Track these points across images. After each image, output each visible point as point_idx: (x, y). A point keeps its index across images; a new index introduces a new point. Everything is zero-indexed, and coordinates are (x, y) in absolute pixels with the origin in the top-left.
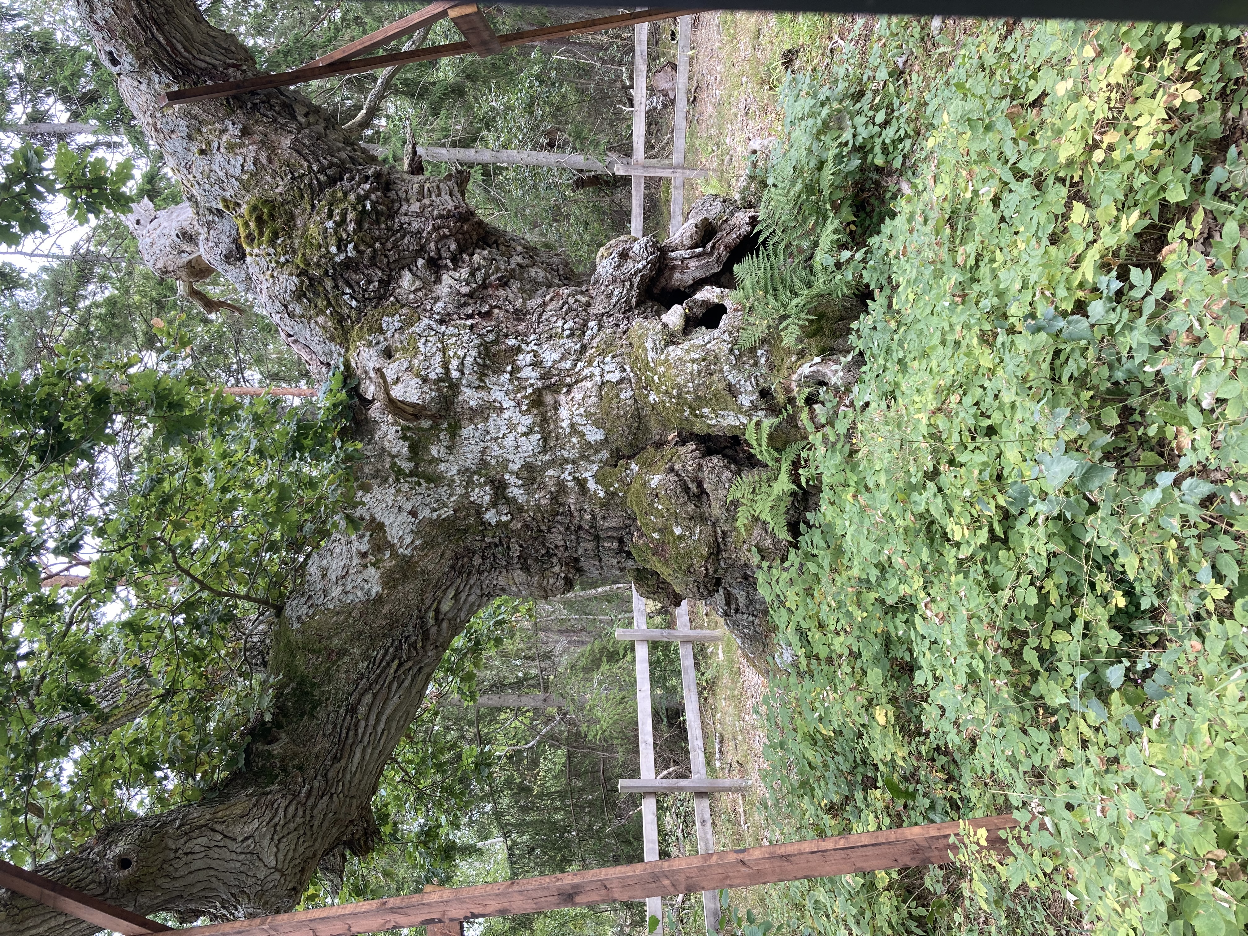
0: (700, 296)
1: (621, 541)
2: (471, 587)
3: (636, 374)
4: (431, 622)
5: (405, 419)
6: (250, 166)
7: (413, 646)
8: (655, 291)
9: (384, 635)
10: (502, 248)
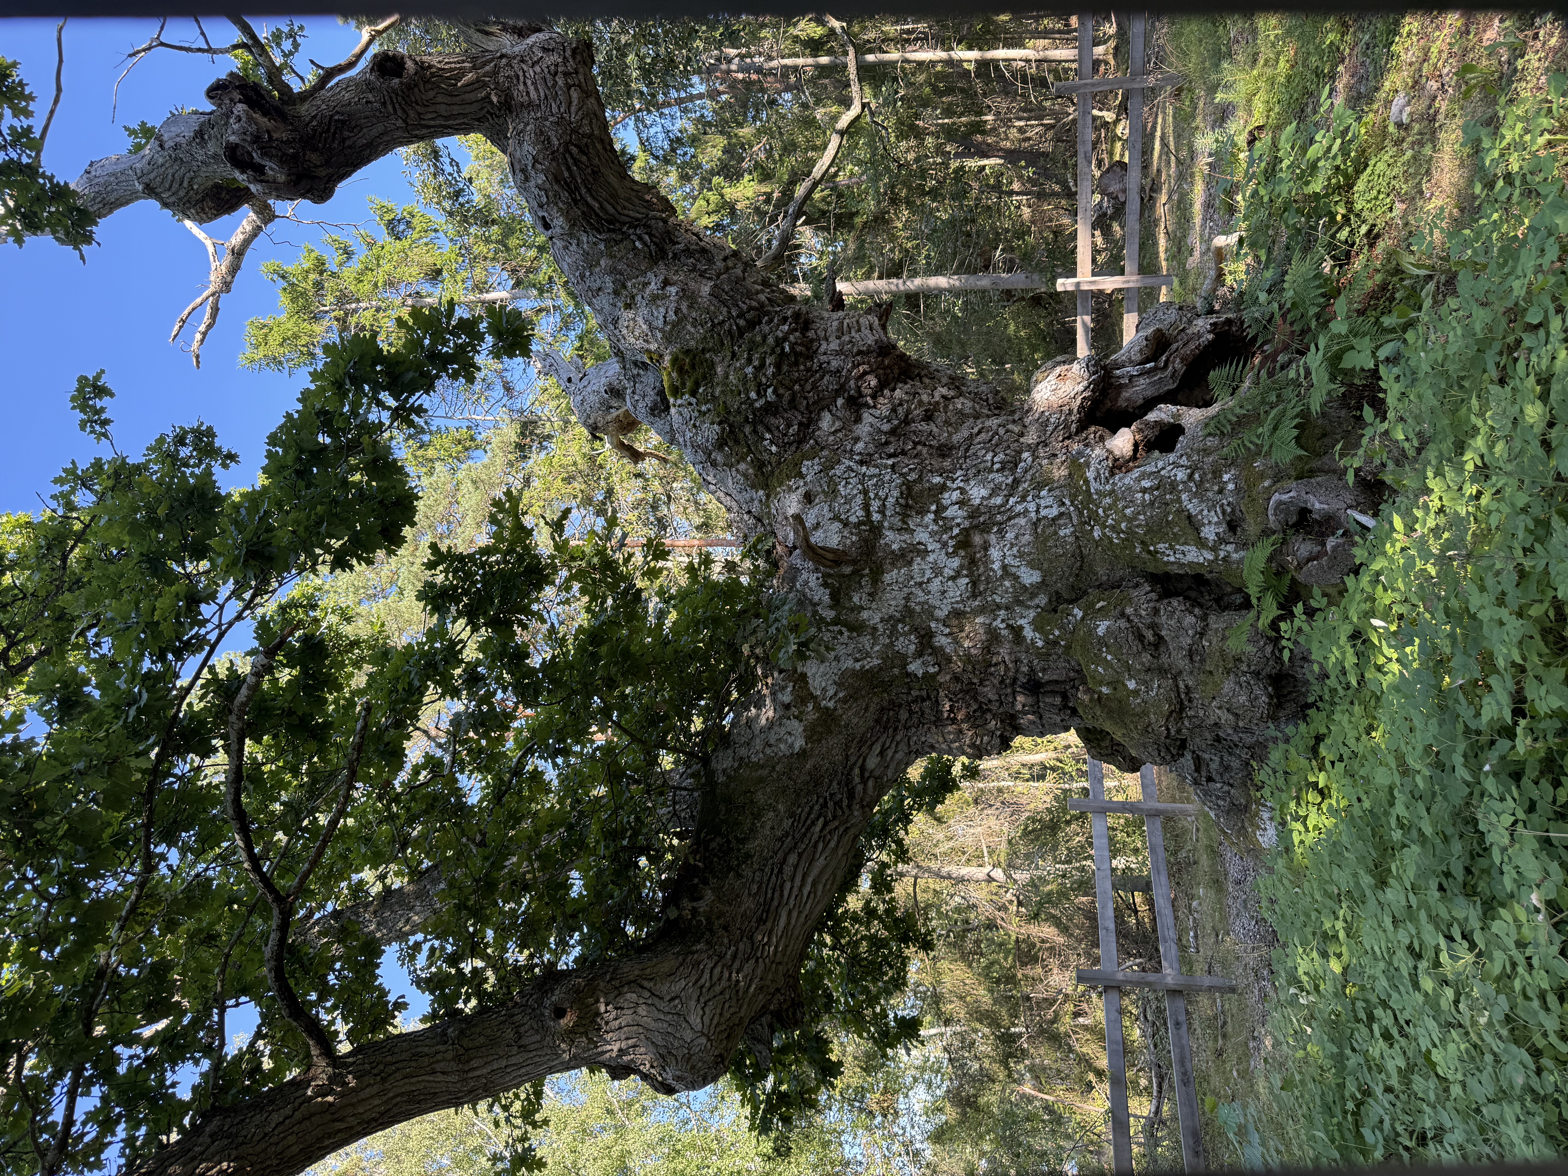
0: (1152, 416)
1: (1065, 696)
2: (898, 743)
3: (1076, 507)
4: (857, 780)
5: (825, 566)
6: (672, 316)
7: (838, 804)
8: (1098, 414)
9: (809, 793)
10: (927, 381)
